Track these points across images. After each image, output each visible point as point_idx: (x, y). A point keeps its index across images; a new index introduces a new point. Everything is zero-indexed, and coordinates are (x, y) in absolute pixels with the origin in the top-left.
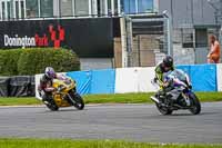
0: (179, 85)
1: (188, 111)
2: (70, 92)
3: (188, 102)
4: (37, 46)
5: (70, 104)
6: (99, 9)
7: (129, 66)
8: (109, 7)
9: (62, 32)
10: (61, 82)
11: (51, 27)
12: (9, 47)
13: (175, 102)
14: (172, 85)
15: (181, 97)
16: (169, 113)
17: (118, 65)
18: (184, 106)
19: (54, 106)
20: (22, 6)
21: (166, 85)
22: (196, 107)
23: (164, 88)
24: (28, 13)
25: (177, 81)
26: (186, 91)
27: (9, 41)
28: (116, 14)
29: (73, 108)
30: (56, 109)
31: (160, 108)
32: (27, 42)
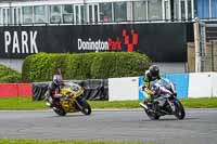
0: (165, 93)
2: (77, 98)
3: (173, 108)
4: (110, 50)
5: (78, 109)
6: (172, 14)
7: (202, 71)
8: (183, 12)
10: (69, 90)
11: (124, 32)
13: (161, 108)
14: (158, 93)
15: (166, 103)
17: (191, 70)
18: (170, 112)
19: (61, 112)
20: (96, 10)
21: (153, 93)
22: (180, 113)
23: (152, 95)
24: (102, 18)
27: (83, 45)
28: (190, 19)
32: (100, 46)
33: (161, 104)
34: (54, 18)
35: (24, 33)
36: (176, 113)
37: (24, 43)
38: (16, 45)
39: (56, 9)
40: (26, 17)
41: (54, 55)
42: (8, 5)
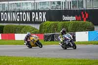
0: (68, 39)
1: (72, 48)
2: (37, 41)
3: (72, 45)
4: (76, 20)
9: (87, 15)
11: (82, 13)
12: (65, 21)
13: (67, 45)
15: (69, 43)
16: (66, 49)
25: (67, 38)
26: (71, 41)
29: (38, 47)
30: (31, 48)
31: (63, 47)
32: (72, 18)
33: (67, 43)
34: (53, 7)
35: (40, 13)
36: (73, 47)
37: (40, 17)
38: (37, 18)
39: (54, 3)
40: (41, 6)
41: (53, 22)
42: (33, 1)
